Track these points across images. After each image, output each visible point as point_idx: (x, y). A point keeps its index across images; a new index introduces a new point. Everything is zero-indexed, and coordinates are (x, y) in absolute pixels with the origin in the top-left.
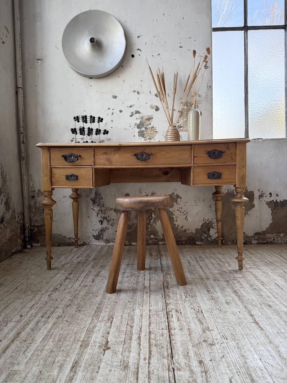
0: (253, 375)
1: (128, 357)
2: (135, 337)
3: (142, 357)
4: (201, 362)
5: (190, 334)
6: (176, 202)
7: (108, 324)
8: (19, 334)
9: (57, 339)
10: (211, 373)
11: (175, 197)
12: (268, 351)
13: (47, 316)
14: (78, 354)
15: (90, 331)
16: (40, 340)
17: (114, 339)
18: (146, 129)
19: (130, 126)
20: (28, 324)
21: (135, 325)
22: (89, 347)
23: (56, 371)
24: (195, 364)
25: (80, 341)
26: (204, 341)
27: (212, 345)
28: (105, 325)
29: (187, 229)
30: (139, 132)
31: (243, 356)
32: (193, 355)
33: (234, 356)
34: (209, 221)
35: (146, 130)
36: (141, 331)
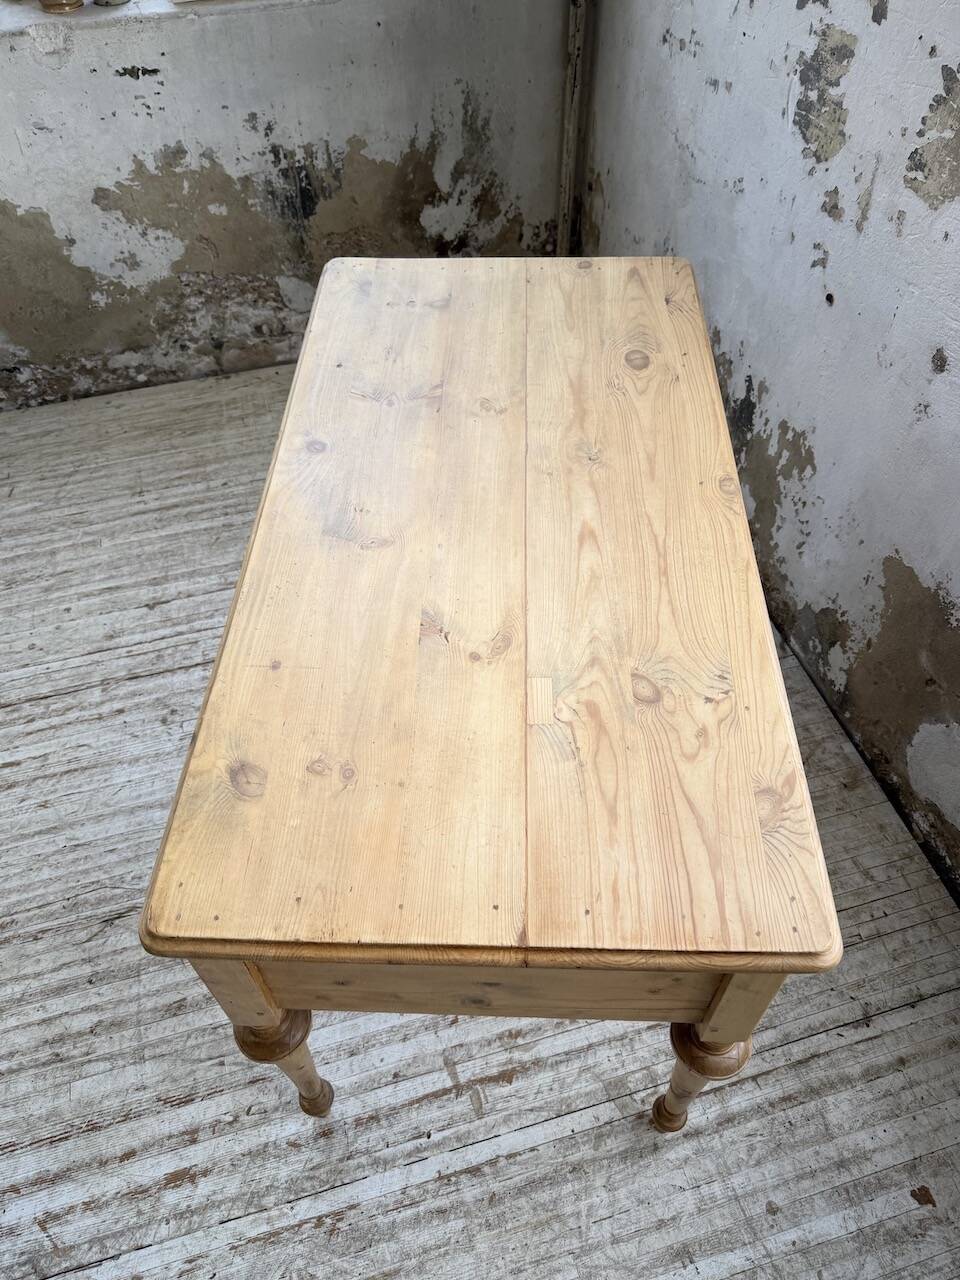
0: (95, 770)
1: (133, 633)
2: (179, 629)
3: (134, 648)
4: (121, 711)
5: (191, 691)
6: (802, 470)
7: (215, 588)
8: (176, 506)
9: (169, 548)
10: (98, 725)
11: (803, 452)
12: (152, 793)
13: (228, 510)
14: (136, 583)
15: (191, 575)
16: (163, 534)
17: (174, 607)
18: (821, 97)
19: (786, 58)
20: (202, 503)
21: (216, 620)
22: (151, 588)
23: (102, 576)
24: (117, 705)
25: (167, 572)
26: (173, 712)
27: (164, 721)
28: (211, 585)
29: (790, 578)
30: (799, 103)
31: (137, 760)
32: (136, 701)
33: (135, 748)
34: (845, 619)
35: (818, 107)
36: (199, 631)
